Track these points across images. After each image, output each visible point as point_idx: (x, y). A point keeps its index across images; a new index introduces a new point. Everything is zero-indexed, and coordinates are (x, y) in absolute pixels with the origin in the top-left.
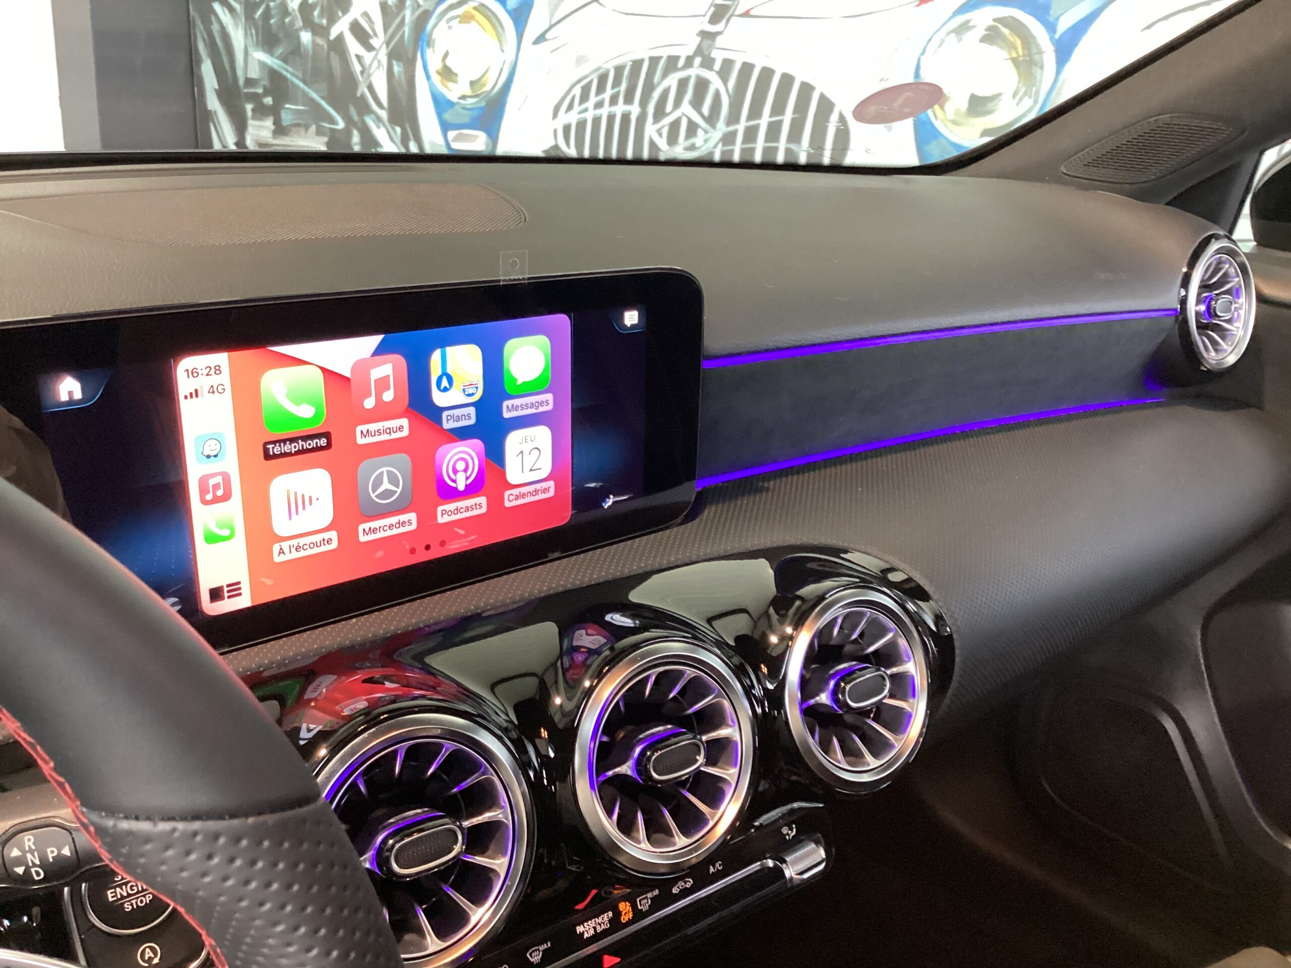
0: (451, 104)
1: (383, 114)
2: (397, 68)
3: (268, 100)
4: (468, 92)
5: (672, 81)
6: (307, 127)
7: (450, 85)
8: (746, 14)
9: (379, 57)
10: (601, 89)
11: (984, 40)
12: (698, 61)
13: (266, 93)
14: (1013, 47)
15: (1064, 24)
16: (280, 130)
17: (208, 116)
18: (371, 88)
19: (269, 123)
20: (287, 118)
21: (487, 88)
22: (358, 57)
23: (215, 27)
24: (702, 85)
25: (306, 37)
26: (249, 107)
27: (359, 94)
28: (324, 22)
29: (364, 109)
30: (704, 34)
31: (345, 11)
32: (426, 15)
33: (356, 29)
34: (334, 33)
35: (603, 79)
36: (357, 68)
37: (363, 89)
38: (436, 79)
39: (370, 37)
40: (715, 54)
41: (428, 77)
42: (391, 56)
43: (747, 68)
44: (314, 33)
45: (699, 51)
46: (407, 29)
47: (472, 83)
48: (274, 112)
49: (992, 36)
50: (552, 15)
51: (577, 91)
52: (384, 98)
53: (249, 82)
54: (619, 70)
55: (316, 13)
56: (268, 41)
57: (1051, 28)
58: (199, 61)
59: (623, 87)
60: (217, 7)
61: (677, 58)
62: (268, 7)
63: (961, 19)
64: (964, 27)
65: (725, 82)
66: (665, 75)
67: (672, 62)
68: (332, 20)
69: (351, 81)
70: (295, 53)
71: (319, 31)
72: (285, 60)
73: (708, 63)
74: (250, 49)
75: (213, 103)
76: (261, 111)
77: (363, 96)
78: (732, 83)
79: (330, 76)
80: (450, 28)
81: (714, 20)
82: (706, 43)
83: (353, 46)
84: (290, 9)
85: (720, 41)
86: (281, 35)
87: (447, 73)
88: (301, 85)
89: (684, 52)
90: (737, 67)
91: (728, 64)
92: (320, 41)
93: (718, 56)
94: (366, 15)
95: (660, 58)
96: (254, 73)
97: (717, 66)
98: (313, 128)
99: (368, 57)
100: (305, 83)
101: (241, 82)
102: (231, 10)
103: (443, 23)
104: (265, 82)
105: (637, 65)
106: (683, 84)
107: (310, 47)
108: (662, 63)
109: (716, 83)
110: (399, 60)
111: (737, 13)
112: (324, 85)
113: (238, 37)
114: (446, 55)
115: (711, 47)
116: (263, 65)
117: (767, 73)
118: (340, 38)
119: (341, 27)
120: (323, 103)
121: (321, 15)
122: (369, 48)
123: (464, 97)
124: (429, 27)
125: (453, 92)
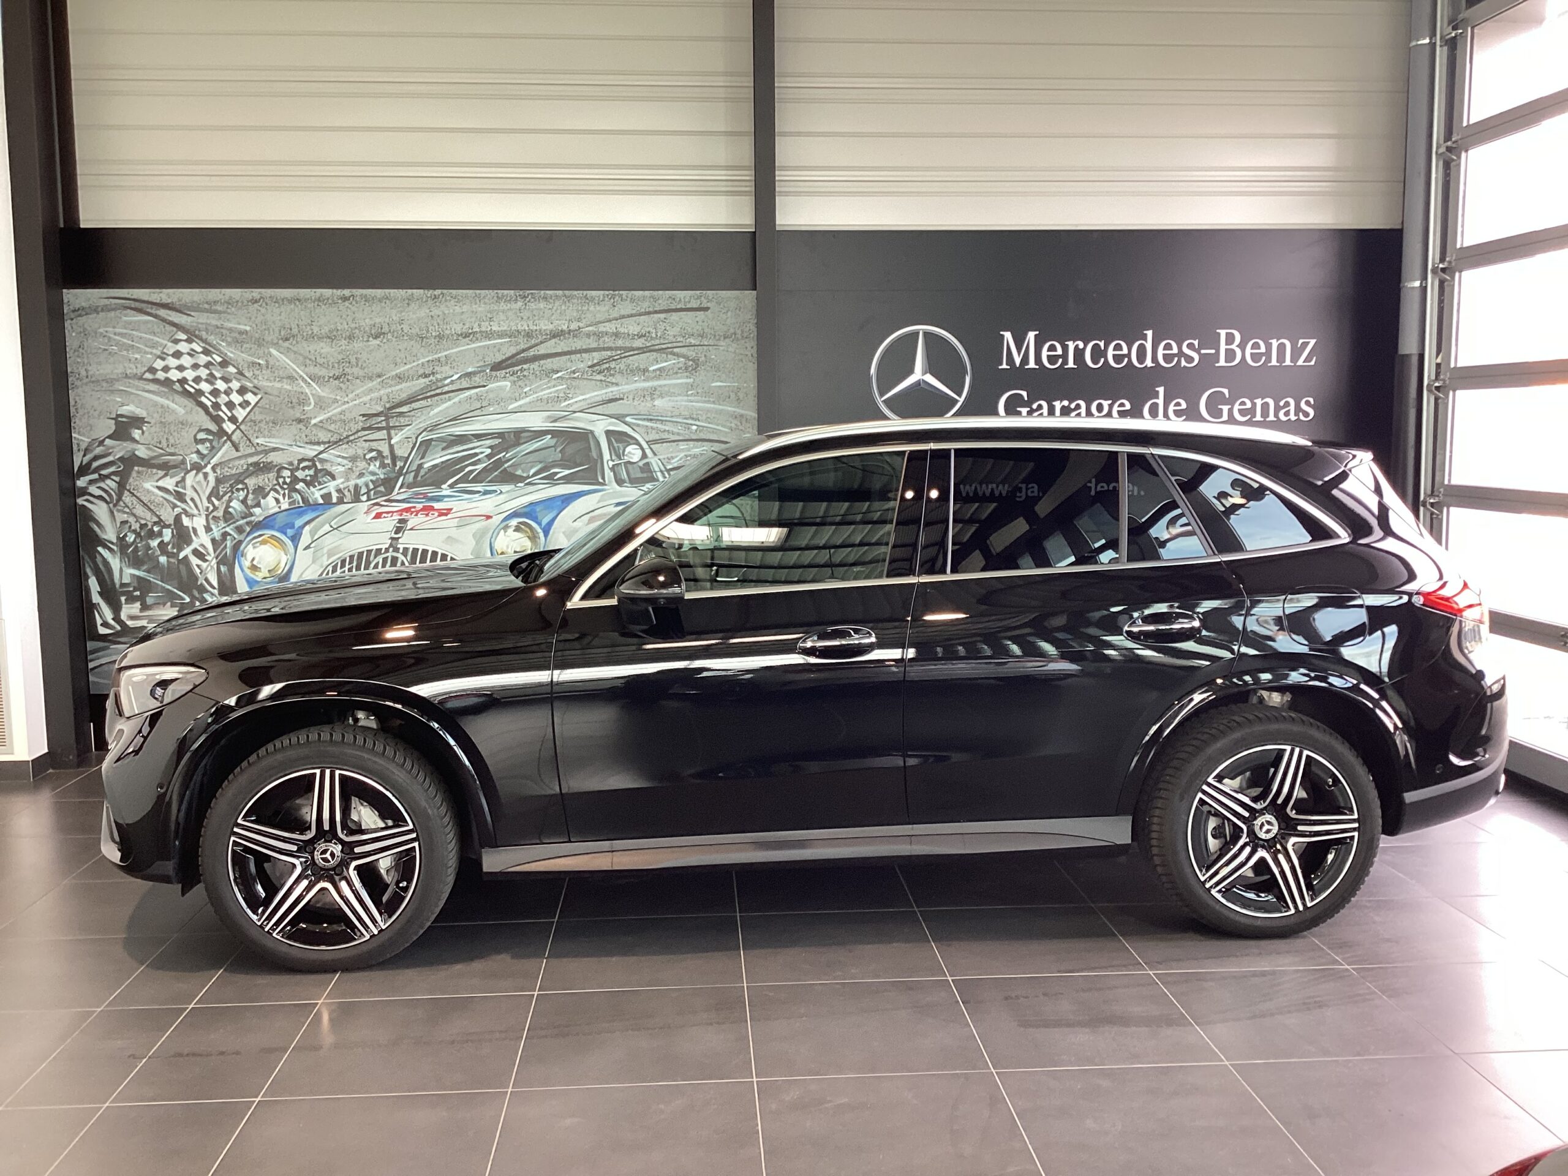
0: (257, 582)
1: (216, 592)
2: (223, 569)
3: (138, 593)
4: (268, 575)
5: (380, 559)
6: (164, 604)
7: (257, 573)
8: (411, 529)
9: (212, 564)
10: (343, 566)
11: (514, 531)
12: (391, 549)
13: (135, 590)
14: (527, 532)
15: (545, 522)
16: (145, 607)
17: (93, 606)
18: (207, 580)
19: (138, 605)
20: (149, 601)
21: (279, 572)
22: (198, 566)
23: (99, 559)
24: (394, 560)
25: (163, 559)
26: (123, 599)
27: (199, 583)
28: (175, 551)
29: (202, 590)
30: (392, 539)
31: (188, 545)
32: (240, 542)
33: (196, 552)
34: (182, 555)
35: (343, 562)
36: (198, 571)
37: (201, 581)
38: (248, 572)
39: (205, 555)
40: (399, 546)
41: (242, 571)
42: (218, 564)
43: (415, 550)
44: (168, 557)
45: (391, 545)
46: (228, 550)
47: (269, 571)
48: (142, 599)
49: (517, 529)
50: (312, 537)
51: (330, 568)
52: (215, 584)
53: (123, 585)
54: (352, 557)
55: (169, 547)
56: (136, 561)
57: (539, 524)
58: (87, 578)
59: (355, 564)
60: (100, 549)
61: (381, 549)
62: (136, 547)
63: (505, 524)
64: (506, 528)
65: (406, 556)
66: (375, 557)
67: (378, 552)
68: (180, 550)
69: (193, 577)
70: (155, 567)
71: (169, 555)
72: (148, 571)
73: (396, 550)
74: (124, 569)
75: (96, 598)
76: (131, 599)
77: (201, 584)
78: (409, 558)
79: (180, 577)
80: (254, 547)
81: (396, 533)
82: (394, 542)
83: (194, 561)
84: (152, 546)
85: (400, 541)
86: (146, 559)
87: (254, 568)
88: (160, 583)
89: (384, 547)
90: (411, 550)
91: (406, 550)
92: (172, 560)
93: (401, 547)
94: (202, 545)
95: (372, 550)
96: (126, 580)
97: (401, 551)
98: (169, 604)
99: (204, 565)
100: (162, 581)
101: (117, 586)
102: (110, 549)
103: (250, 545)
104: (135, 584)
105: (361, 554)
106: (385, 560)
107: (166, 563)
108: (373, 553)
109: (401, 557)
110: (224, 565)
111: (408, 528)
112: (175, 582)
113: (115, 563)
114: (253, 559)
115: (397, 544)
116: (133, 576)
117: (425, 552)
118: (186, 557)
119: (187, 551)
120: (175, 590)
121: (173, 548)
122: (206, 561)
123: (265, 578)
124: (242, 548)
125: (258, 576)
